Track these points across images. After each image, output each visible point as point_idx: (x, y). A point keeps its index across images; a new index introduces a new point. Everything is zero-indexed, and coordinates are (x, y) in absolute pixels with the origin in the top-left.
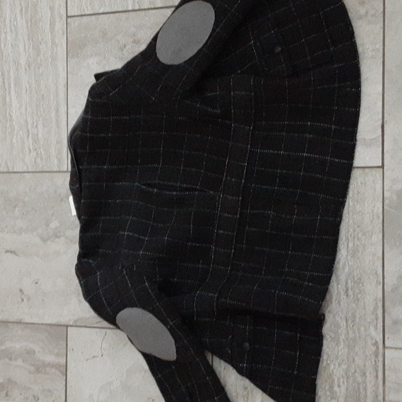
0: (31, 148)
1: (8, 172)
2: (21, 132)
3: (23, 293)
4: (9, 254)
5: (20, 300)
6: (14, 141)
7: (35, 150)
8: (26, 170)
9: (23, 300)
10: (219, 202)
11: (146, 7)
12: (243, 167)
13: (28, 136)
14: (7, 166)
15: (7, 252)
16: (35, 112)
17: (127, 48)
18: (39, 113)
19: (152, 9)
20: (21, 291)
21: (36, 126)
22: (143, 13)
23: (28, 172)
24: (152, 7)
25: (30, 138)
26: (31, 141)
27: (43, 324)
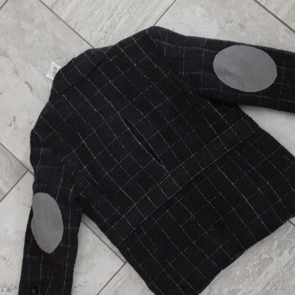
0: (104, 29)
1: (74, 30)
2: (106, 11)
3: (14, 121)
4: (26, 86)
5: (8, 124)
6: (96, 12)
7: (106, 32)
8: (87, 40)
9: (11, 125)
10: (164, 178)
11: (269, 9)
12: (199, 169)
13: (109, 18)
14: (77, 24)
15: (27, 83)
16: (128, 6)
17: (232, 24)
18: (131, 9)
19: (272, 14)
20: (14, 118)
21: (121, 17)
22: (264, 11)
23: (88, 43)
24: (274, 13)
25: (110, 20)
26: (108, 24)
27: (11, 154)
